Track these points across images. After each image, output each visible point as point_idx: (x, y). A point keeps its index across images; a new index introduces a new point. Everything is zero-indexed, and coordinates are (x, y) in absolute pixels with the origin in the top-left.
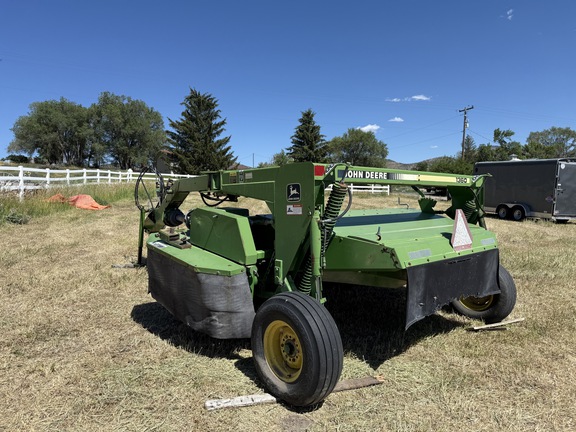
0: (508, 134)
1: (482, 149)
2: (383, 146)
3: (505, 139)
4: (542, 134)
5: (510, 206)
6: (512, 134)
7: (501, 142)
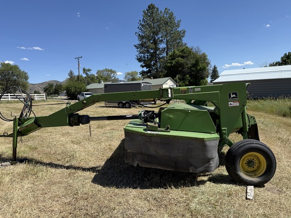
0: (89, 70)
1: (78, 77)
2: (26, 73)
3: (88, 73)
4: (102, 71)
5: (124, 102)
6: (91, 70)
7: (87, 74)
